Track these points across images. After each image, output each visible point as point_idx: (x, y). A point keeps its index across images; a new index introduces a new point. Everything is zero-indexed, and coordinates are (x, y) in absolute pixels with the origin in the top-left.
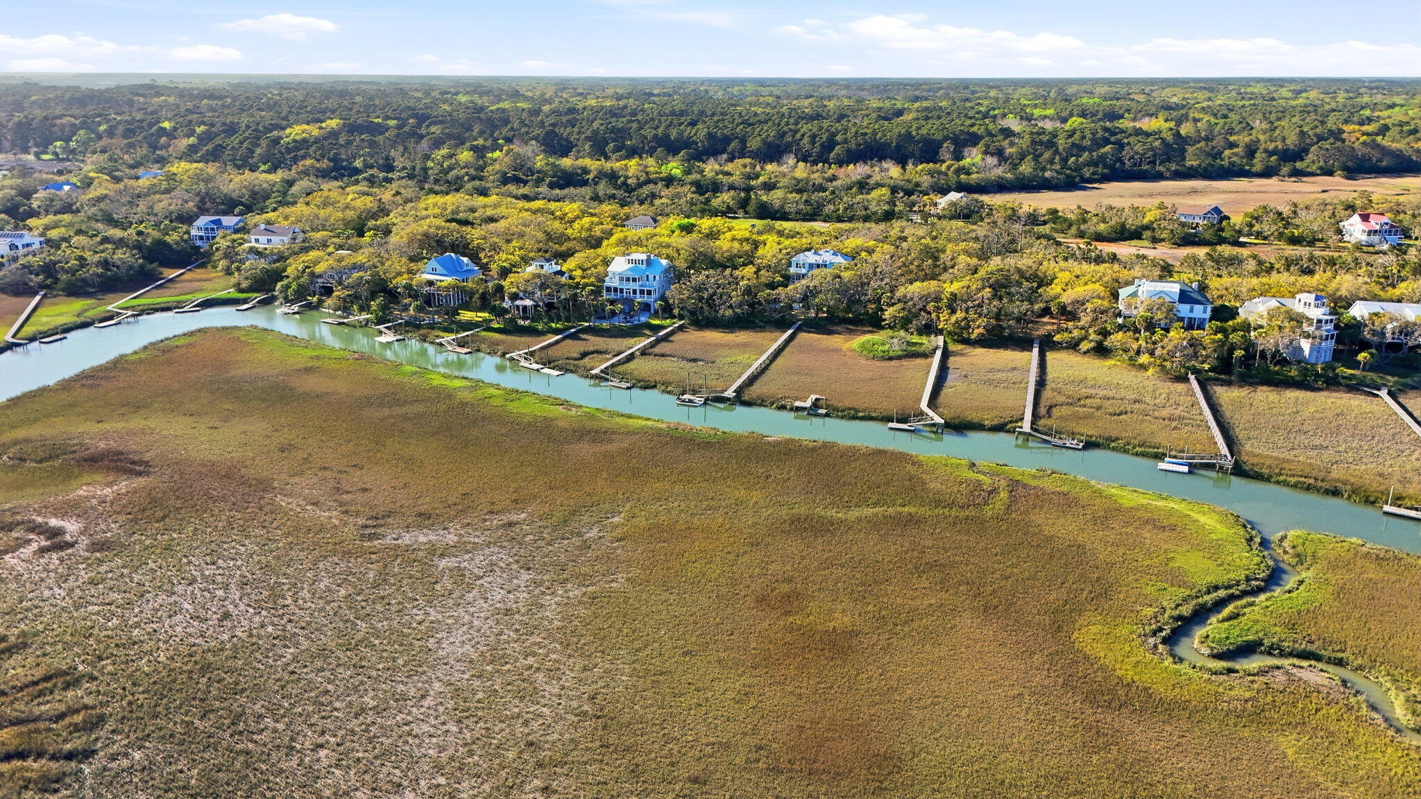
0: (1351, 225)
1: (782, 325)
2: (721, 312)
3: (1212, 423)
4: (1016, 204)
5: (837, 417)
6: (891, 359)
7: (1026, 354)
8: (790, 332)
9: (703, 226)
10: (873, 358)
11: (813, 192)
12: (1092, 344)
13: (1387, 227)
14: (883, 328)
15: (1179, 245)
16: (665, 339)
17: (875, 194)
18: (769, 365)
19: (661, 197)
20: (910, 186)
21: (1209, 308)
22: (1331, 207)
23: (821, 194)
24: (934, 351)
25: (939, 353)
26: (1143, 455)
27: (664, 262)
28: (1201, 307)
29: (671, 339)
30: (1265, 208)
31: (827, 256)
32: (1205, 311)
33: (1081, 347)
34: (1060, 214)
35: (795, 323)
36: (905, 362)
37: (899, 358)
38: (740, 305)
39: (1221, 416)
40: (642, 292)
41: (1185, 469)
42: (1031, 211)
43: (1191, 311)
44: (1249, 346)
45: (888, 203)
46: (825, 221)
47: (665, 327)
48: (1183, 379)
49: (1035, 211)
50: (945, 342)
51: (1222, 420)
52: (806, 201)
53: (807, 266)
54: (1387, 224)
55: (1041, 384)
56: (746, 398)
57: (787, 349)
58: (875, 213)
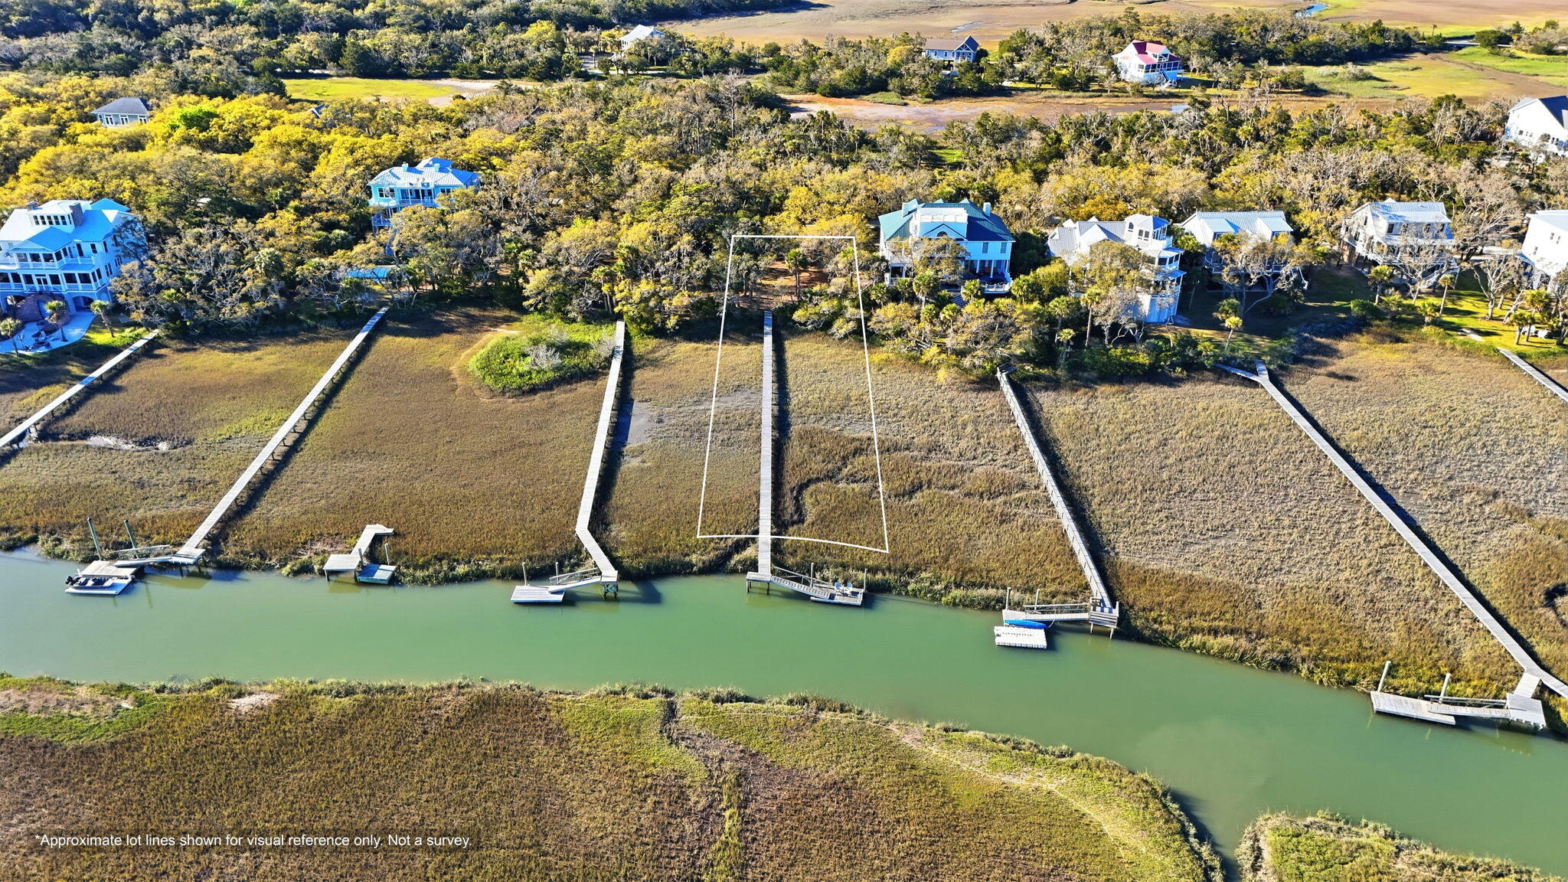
0: (1124, 58)
1: (347, 321)
2: (226, 310)
3: (1056, 497)
4: (725, 42)
5: (415, 580)
6: (534, 390)
7: (754, 346)
8: (360, 337)
9: (229, 118)
10: (503, 393)
11: (444, 30)
12: (851, 325)
13: (1165, 60)
14: (525, 311)
15: (935, 98)
16: (106, 385)
17: (533, 31)
18: (303, 435)
19: (200, 46)
20: (586, 13)
21: (1009, 244)
22: (1098, 33)
23: (455, 33)
24: (608, 361)
25: (616, 365)
26: (965, 606)
27: (112, 214)
28: (999, 243)
29: (118, 383)
30: (1023, 34)
31: (429, 175)
32: (1003, 251)
33: (834, 329)
34: (782, 53)
35: (373, 312)
36: (560, 395)
37: (549, 386)
38: (264, 293)
39: (1064, 472)
40: (70, 278)
41: (1038, 638)
42: (745, 51)
43: (985, 250)
44: (1078, 318)
45: (553, 45)
46: (462, 77)
47: (116, 351)
48: (988, 383)
49: (750, 51)
50: (628, 337)
51: (1068, 482)
52: (433, 45)
53: (398, 194)
54: (1166, 55)
55: (782, 423)
56: (230, 553)
57: (348, 385)
58: (533, 63)
